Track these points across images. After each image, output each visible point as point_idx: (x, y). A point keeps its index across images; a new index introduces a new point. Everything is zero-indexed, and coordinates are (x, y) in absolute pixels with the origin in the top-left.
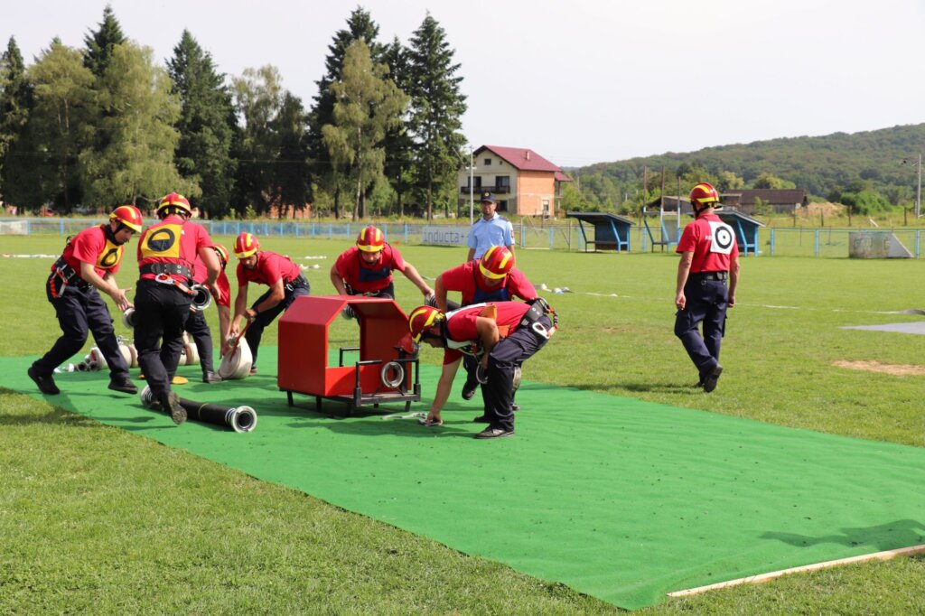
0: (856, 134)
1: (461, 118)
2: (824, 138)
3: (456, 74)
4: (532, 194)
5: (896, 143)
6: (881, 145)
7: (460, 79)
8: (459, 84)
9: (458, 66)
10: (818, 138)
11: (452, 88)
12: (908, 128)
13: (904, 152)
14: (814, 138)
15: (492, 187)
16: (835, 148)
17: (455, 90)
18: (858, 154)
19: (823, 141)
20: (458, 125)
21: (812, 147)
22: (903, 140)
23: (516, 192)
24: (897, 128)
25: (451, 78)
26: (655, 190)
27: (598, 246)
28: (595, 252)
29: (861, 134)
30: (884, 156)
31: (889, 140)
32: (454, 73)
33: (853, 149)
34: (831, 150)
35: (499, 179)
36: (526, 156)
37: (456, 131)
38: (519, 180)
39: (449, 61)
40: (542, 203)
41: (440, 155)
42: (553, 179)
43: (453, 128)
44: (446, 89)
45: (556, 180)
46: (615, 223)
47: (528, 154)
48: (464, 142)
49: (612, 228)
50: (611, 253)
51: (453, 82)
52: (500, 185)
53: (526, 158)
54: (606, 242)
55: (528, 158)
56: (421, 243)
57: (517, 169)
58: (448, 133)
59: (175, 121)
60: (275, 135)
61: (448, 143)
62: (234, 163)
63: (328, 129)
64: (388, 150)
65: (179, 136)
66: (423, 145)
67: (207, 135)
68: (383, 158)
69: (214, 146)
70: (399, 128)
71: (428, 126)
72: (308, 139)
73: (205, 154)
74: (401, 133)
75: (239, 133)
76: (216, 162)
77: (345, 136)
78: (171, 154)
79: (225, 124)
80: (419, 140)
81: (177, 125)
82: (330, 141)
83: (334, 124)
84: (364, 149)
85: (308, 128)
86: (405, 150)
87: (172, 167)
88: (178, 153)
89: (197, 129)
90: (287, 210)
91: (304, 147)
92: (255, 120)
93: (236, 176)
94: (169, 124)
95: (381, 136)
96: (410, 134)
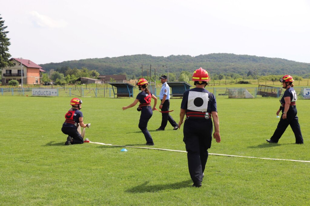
0: (112, 58)
1: (8, 47)
2: (103, 59)
3: (5, 30)
4: (32, 77)
5: (125, 61)
6: (120, 62)
7: (7, 32)
8: (7, 34)
9: (6, 27)
10: (101, 59)
11: (4, 35)
12: (128, 56)
13: (128, 64)
14: (99, 59)
15: (16, 74)
16: (107, 62)
17: (5, 36)
18: (114, 64)
19: (102, 60)
20: (7, 49)
21: (100, 62)
22: (127, 60)
23: (27, 76)
24: (125, 56)
25: (3, 31)
27: (118, 96)
28: (117, 98)
29: (114, 58)
30: (122, 65)
31: (123, 60)
32: (4, 30)
33: (112, 63)
34: (106, 63)
35: (19, 71)
36: (29, 62)
37: (6, 52)
38: (27, 72)
39: (3, 25)
40: (36, 80)
41: (1, 61)
42: (39, 71)
43: (5, 51)
44: (2, 36)
45: (40, 71)
46: (129, 87)
47: (30, 62)
48: (10, 56)
49: (127, 89)
50: (125, 98)
51: (4, 33)
52: (19, 73)
53: (29, 63)
54: (122, 94)
55: (30, 63)
56: (32, 95)
57: (27, 67)
58: (3, 52)
61: (3, 56)
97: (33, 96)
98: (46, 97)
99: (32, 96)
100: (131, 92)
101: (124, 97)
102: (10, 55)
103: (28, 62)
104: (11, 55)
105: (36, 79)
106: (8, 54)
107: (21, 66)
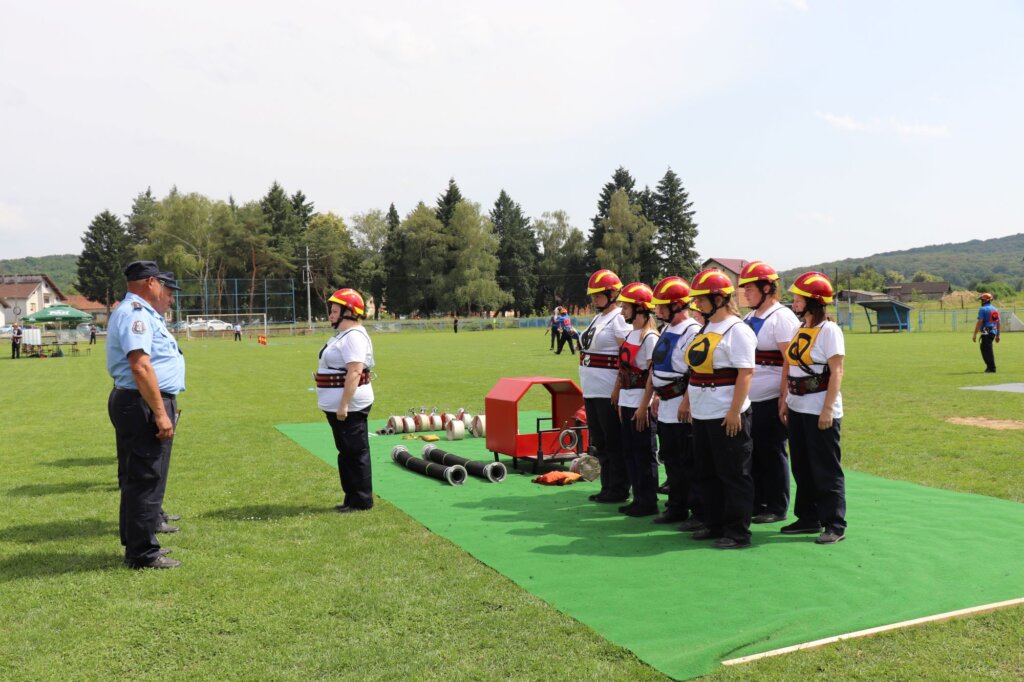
0: (988, 241)
1: (694, 240)
3: (690, 210)
5: (1018, 246)
6: (1007, 248)
7: (693, 213)
8: (693, 216)
9: (691, 204)
10: (959, 244)
11: (687, 219)
14: (956, 244)
16: (972, 251)
17: (689, 221)
18: (990, 255)
19: (963, 246)
20: (692, 244)
21: (955, 251)
25: (686, 212)
29: (992, 240)
30: (1010, 256)
31: (1013, 244)
32: (688, 209)
33: (986, 251)
34: (969, 253)
37: (691, 249)
39: (684, 201)
43: (688, 247)
44: (683, 220)
51: (688, 215)
58: (685, 250)
59: (496, 251)
60: (564, 258)
61: (685, 258)
62: (536, 277)
63: (599, 251)
64: (642, 265)
65: (499, 261)
66: (667, 260)
67: (517, 260)
68: (639, 270)
69: (523, 267)
70: (650, 249)
71: (671, 246)
72: (587, 259)
73: (516, 273)
74: (651, 252)
75: (540, 257)
76: (524, 278)
77: (611, 255)
78: (494, 273)
79: (529, 251)
80: (665, 256)
81: (497, 254)
82: (601, 259)
83: (604, 248)
84: (625, 264)
85: (586, 252)
86: (655, 263)
87: (495, 282)
88: (498, 273)
89: (512, 256)
90: (573, 309)
91: (584, 264)
92: (550, 247)
93: (538, 287)
94: (492, 254)
95: (636, 255)
96: (659, 252)
104: (699, 254)
106: (694, 253)
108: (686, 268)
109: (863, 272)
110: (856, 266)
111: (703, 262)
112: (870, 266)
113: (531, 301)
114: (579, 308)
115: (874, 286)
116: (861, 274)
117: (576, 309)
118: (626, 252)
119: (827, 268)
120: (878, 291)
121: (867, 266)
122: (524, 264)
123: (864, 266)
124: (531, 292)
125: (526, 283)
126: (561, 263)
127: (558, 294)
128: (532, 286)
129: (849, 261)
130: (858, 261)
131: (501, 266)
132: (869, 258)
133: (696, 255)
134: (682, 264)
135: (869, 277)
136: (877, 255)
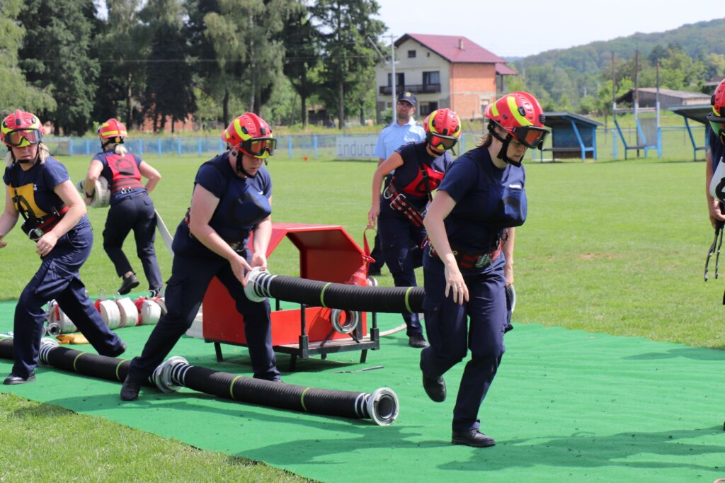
4: (469, 93)
15: (418, 86)
20: (375, 8)
23: (449, 90)
26: (623, 81)
27: (556, 154)
28: (553, 162)
35: (426, 75)
36: (460, 44)
37: (372, 17)
38: (452, 76)
40: (481, 103)
41: (355, 48)
42: (494, 73)
43: (369, 13)
45: (497, 73)
46: (577, 124)
47: (462, 43)
48: (383, 30)
49: (573, 132)
50: (573, 162)
52: (428, 83)
53: (460, 48)
54: (566, 149)
55: (462, 47)
56: (335, 158)
57: (449, 61)
58: (362, 18)
59: (17, 12)
60: (145, 28)
61: (362, 32)
62: (95, 64)
63: (211, 18)
64: (288, 44)
65: (23, 31)
66: (331, 36)
67: (59, 30)
68: (282, 53)
69: (68, 44)
70: (302, 15)
71: (337, 11)
72: (187, 31)
73: (57, 54)
74: (304, 21)
75: (99, 26)
76: (73, 64)
77: (233, 27)
78: (14, 54)
79: (81, 15)
80: (327, 30)
81: (20, 17)
82: (214, 34)
83: (219, 12)
84: (258, 43)
85: (186, 18)
86: (310, 42)
87: (17, 72)
88: (22, 54)
89: (46, 23)
90: (163, 121)
91: (183, 41)
92: (119, 8)
93: (98, 81)
94: (11, 16)
95: (279, 26)
96: (315, 22)
97: (340, 161)
98: (370, 161)
99: (335, 161)
100: (589, 143)
101: (570, 160)
102: (383, 26)
103: (457, 42)
104: (386, 25)
105: (483, 100)
106: (377, 23)
107: (392, 63)
108: (365, 51)
109: (667, 56)
110: (650, 47)
111: (395, 40)
112: (676, 46)
113: (85, 106)
114: (174, 120)
115: (686, 82)
116: (664, 61)
117: (169, 119)
118: (259, 20)
119: (600, 52)
120: (695, 91)
121: (670, 46)
122: (72, 37)
123: (665, 46)
124: (87, 93)
125: (76, 74)
126: (139, 36)
127: (135, 94)
128: (87, 81)
129: (637, 37)
130: (654, 37)
131: (28, 38)
132: (673, 32)
133: (380, 27)
134: (358, 40)
135: (676, 65)
136: (687, 26)
